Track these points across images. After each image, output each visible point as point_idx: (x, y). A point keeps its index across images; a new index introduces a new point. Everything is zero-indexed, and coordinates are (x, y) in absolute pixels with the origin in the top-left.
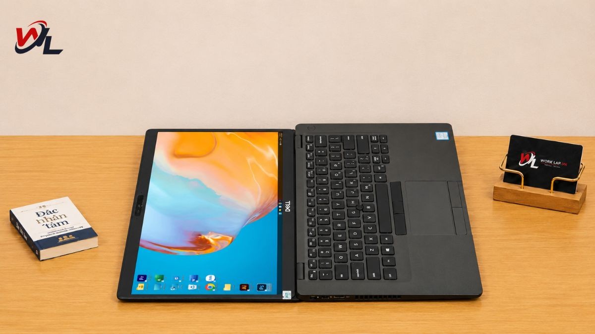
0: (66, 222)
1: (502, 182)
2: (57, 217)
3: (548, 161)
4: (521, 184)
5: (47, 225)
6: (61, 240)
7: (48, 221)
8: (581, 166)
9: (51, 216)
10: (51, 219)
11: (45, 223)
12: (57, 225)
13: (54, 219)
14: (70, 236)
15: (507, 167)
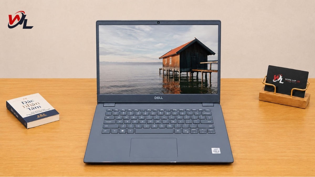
0: (40, 106)
1: (264, 90)
2: (34, 104)
3: (289, 80)
4: (274, 92)
5: (29, 108)
6: (38, 117)
7: (29, 106)
8: (307, 83)
9: (31, 103)
10: (31, 105)
11: (28, 108)
12: (35, 108)
13: (33, 105)
14: (43, 114)
15: (266, 82)
